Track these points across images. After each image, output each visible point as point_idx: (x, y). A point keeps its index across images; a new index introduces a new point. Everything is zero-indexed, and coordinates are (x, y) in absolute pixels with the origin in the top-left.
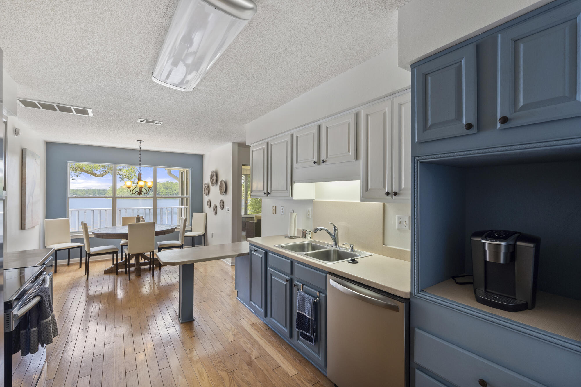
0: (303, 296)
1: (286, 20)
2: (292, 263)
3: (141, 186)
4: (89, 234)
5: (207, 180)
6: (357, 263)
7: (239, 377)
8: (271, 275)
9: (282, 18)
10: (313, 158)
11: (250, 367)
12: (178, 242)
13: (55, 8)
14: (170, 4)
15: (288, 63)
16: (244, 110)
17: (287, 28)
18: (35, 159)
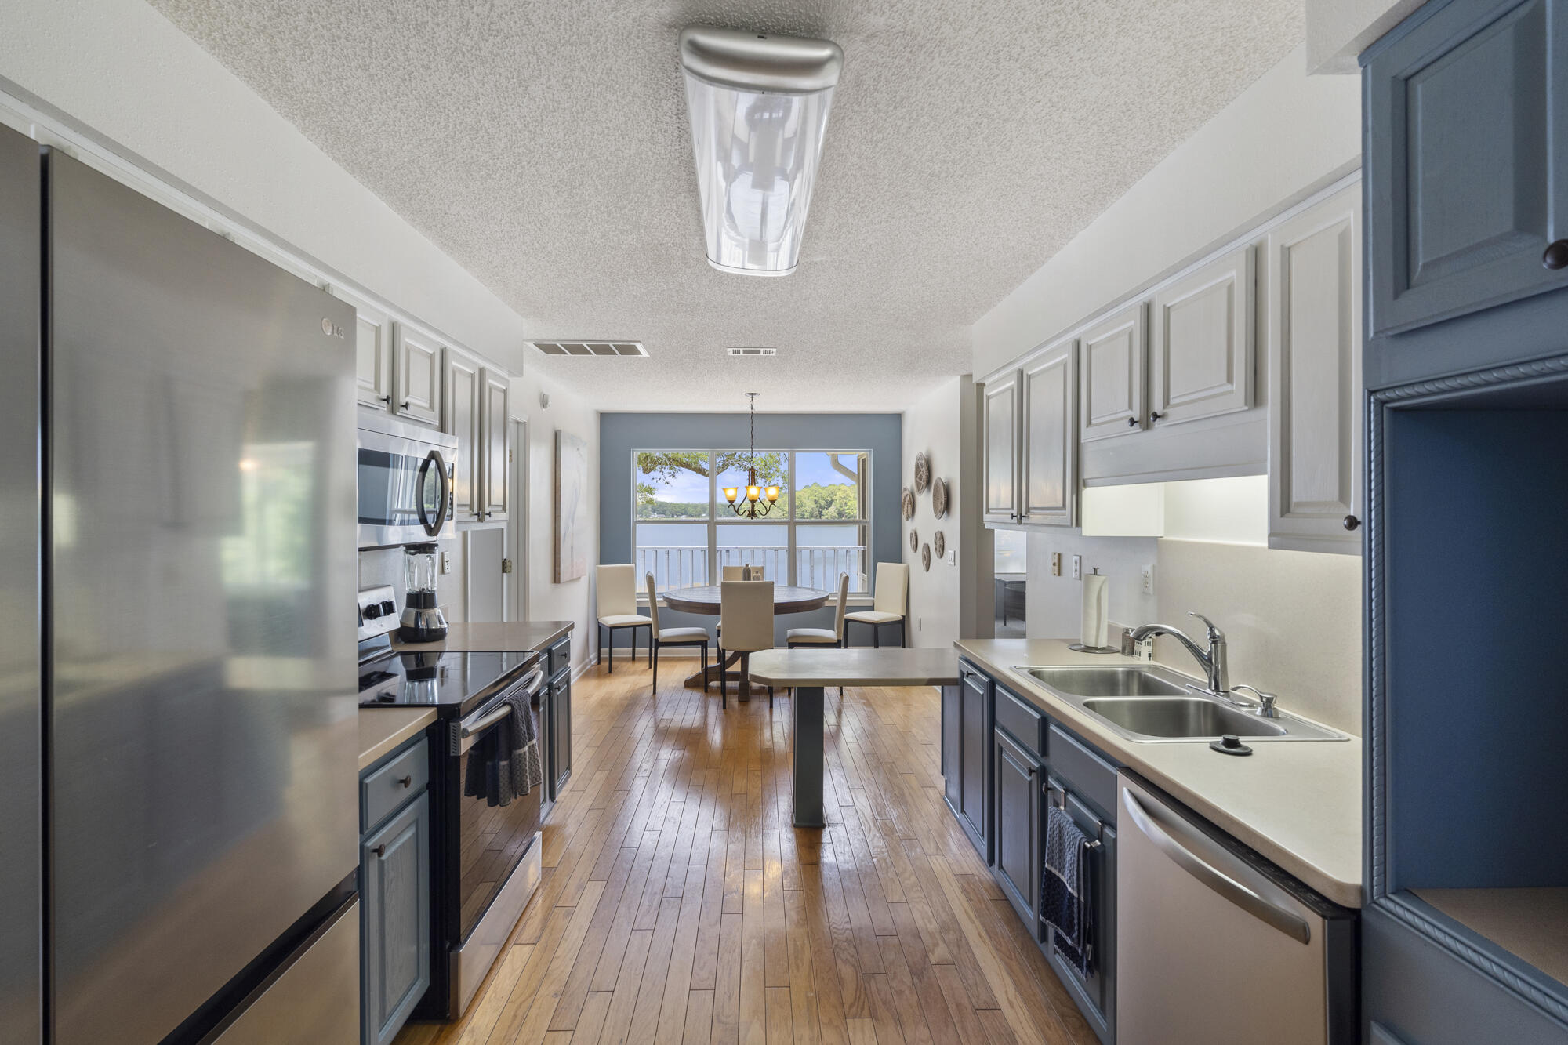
0: (1059, 825)
1: (943, 44)
2: (1044, 722)
3: (753, 497)
4: (657, 599)
5: (909, 480)
6: (1248, 753)
7: (879, 995)
8: (1002, 748)
9: (929, 45)
10: (1130, 407)
11: (916, 980)
12: (830, 634)
13: (519, 179)
14: (680, 107)
15: (1007, 145)
16: (947, 291)
17: (956, 63)
18: (578, 449)
